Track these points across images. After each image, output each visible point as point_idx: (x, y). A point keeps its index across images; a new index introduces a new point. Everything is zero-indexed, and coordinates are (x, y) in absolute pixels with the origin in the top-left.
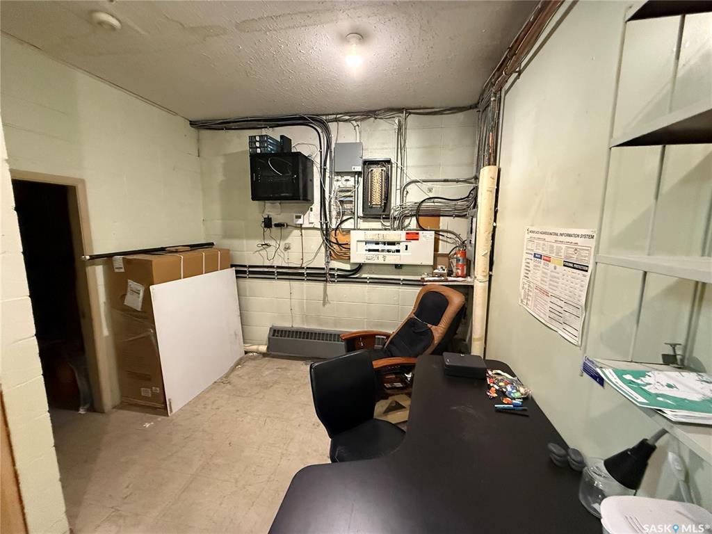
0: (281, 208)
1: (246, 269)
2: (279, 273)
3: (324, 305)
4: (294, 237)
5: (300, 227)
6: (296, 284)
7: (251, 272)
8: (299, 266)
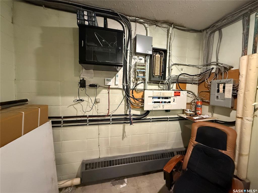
0: (94, 74)
1: (60, 120)
2: (90, 121)
3: (123, 139)
4: (103, 94)
5: (109, 88)
6: (103, 127)
7: (65, 122)
8: (107, 114)
